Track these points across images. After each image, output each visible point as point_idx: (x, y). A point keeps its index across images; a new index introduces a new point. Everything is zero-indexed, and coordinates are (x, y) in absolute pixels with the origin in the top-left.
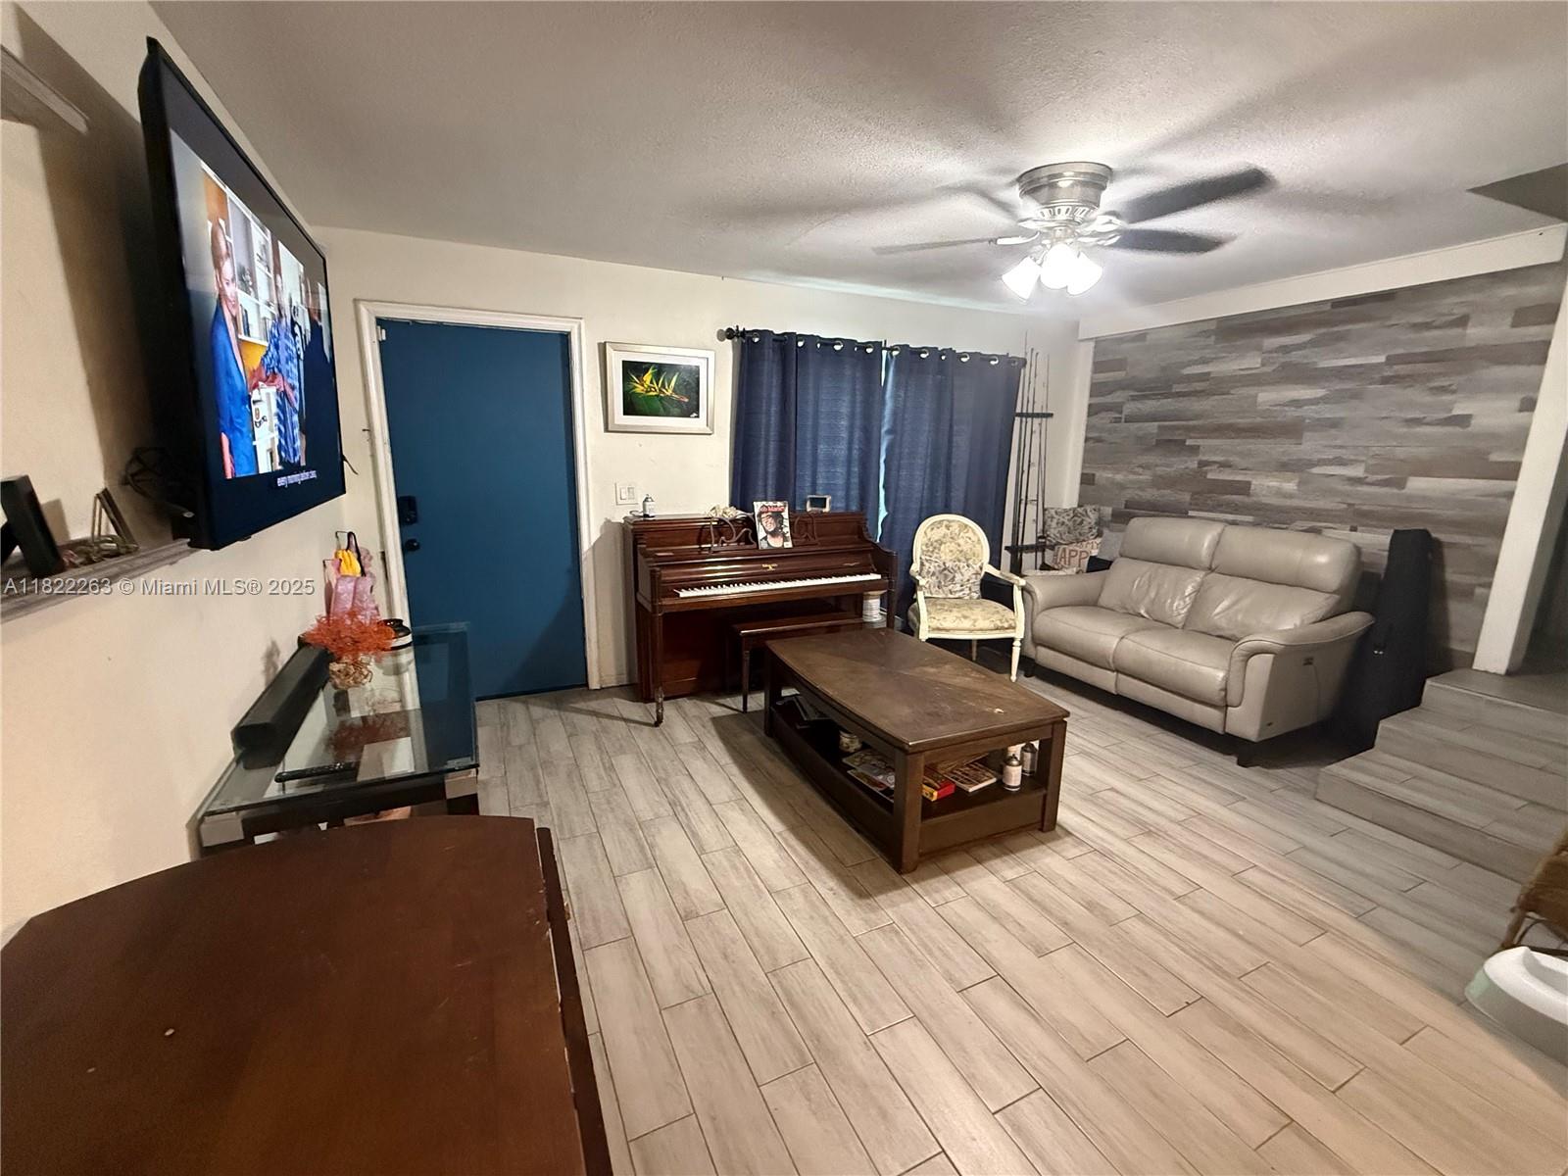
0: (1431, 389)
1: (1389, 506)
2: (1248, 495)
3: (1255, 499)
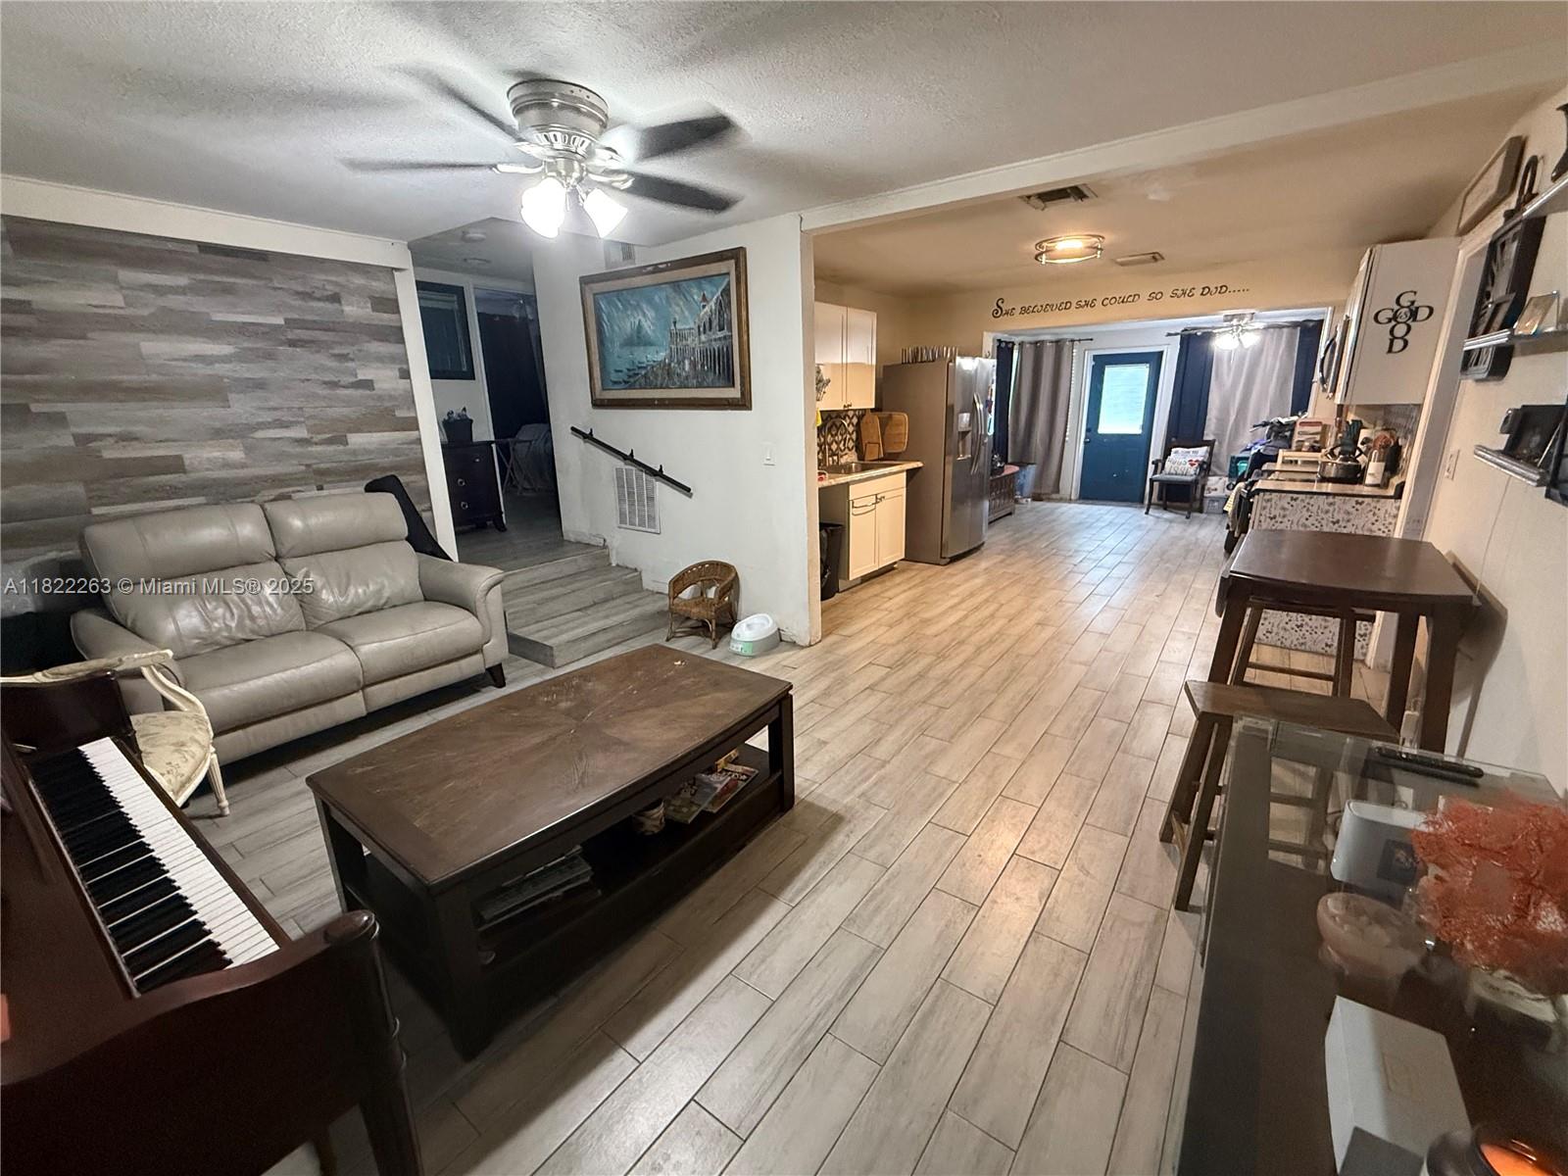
0: (335, 355)
1: (341, 462)
2: (185, 472)
3: (194, 476)
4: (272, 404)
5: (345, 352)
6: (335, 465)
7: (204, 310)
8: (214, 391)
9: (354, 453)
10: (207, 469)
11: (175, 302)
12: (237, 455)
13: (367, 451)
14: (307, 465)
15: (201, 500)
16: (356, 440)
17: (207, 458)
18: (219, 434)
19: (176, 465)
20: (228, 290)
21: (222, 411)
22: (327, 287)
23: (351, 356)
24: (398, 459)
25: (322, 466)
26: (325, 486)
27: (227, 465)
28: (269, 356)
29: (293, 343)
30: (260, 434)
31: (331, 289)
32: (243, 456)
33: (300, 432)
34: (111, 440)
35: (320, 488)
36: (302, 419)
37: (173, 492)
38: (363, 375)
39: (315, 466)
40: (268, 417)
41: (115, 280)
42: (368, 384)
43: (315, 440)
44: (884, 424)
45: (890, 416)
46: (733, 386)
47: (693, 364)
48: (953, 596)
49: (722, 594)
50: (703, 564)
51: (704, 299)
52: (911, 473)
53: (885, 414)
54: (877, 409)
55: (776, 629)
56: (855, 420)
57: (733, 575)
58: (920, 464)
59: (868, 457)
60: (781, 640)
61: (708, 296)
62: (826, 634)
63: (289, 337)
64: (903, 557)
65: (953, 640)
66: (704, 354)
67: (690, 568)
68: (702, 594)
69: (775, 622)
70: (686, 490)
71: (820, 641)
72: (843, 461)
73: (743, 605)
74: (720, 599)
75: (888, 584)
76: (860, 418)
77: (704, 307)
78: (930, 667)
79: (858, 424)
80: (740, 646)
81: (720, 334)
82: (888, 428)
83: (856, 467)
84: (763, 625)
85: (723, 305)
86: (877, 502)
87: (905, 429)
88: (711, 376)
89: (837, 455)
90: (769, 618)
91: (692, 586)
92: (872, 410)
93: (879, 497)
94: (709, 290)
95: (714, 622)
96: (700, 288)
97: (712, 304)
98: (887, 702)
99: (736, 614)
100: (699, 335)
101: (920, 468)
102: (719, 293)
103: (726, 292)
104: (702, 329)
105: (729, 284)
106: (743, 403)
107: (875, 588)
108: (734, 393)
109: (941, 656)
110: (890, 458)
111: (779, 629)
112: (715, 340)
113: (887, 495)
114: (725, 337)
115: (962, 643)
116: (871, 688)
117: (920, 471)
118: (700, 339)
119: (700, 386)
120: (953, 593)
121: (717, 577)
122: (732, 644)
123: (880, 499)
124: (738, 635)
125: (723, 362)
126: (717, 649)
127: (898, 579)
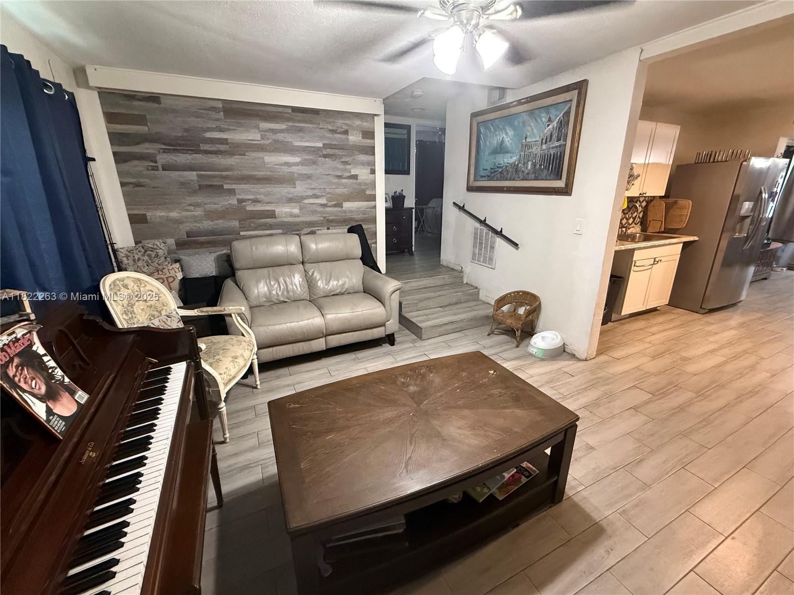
0: (342, 162)
1: (338, 216)
2: (275, 218)
3: (280, 220)
4: (313, 186)
5: (347, 160)
6: (336, 217)
7: (290, 140)
8: (290, 180)
9: (345, 212)
10: (284, 217)
11: (280, 137)
12: (296, 211)
13: (351, 211)
14: (325, 217)
15: (280, 231)
16: (347, 205)
17: (285, 212)
18: (290, 200)
19: (272, 214)
20: (301, 130)
21: (293, 190)
22: (343, 127)
23: (349, 162)
24: (364, 216)
25: (330, 218)
26: (331, 228)
27: (292, 215)
28: (314, 163)
29: (325, 156)
30: (306, 201)
31: (345, 127)
32: (299, 211)
33: (323, 201)
34: (250, 202)
35: (328, 229)
36: (325, 194)
37: (270, 227)
38: (354, 172)
39: (327, 218)
40: (310, 193)
41: (257, 127)
42: (355, 177)
43: (329, 205)
44: (668, 208)
45: (676, 202)
46: (561, 179)
47: (534, 165)
48: (711, 342)
49: (529, 313)
50: (518, 292)
51: (550, 120)
52: (686, 245)
53: (671, 200)
54: (667, 196)
55: (563, 343)
56: (644, 204)
57: (538, 303)
58: (696, 238)
59: (650, 230)
60: (564, 351)
61: (553, 117)
62: (600, 352)
63: (324, 153)
64: (667, 303)
65: (714, 382)
66: (543, 157)
67: (510, 294)
68: (515, 310)
69: (563, 339)
70: (515, 245)
71: (594, 358)
72: (629, 231)
73: (541, 322)
74: (526, 317)
75: (654, 322)
76: (648, 203)
77: (548, 125)
78: (690, 403)
79: (646, 206)
80: (535, 350)
81: (557, 144)
82: (672, 210)
83: (639, 237)
84: (553, 339)
85: (563, 124)
86: (654, 264)
87: (687, 212)
88: (545, 172)
89: (626, 227)
90: (559, 336)
91: (510, 304)
92: (661, 197)
93: (657, 260)
94: (555, 113)
95: (520, 331)
96: (548, 113)
97: (555, 124)
98: (649, 426)
99: (535, 327)
100: (542, 145)
101: (696, 241)
102: (562, 115)
103: (567, 114)
104: (544, 141)
105: (570, 108)
106: (566, 191)
107: (640, 324)
108: (561, 184)
109: (701, 393)
110: (669, 232)
111: (564, 344)
112: (553, 148)
113: (663, 259)
114: (560, 146)
115: (722, 386)
116: (635, 408)
117: (695, 244)
118: (541, 148)
119: (536, 179)
120: (711, 339)
121: (526, 302)
122: (529, 347)
123: (658, 262)
124: (535, 343)
125: (556, 163)
126: (519, 348)
127: (661, 319)
